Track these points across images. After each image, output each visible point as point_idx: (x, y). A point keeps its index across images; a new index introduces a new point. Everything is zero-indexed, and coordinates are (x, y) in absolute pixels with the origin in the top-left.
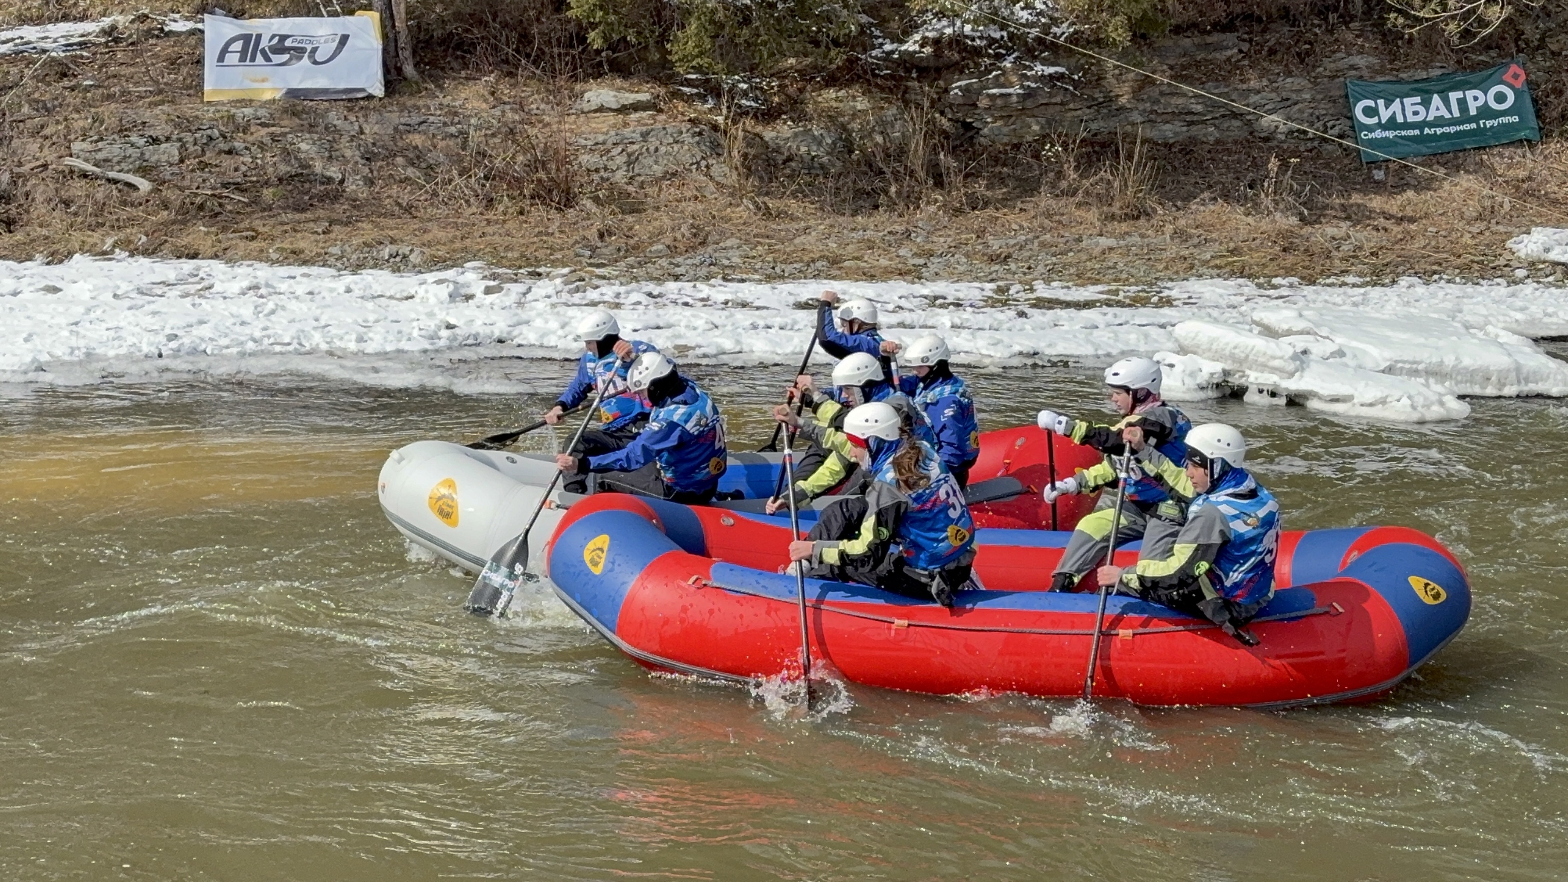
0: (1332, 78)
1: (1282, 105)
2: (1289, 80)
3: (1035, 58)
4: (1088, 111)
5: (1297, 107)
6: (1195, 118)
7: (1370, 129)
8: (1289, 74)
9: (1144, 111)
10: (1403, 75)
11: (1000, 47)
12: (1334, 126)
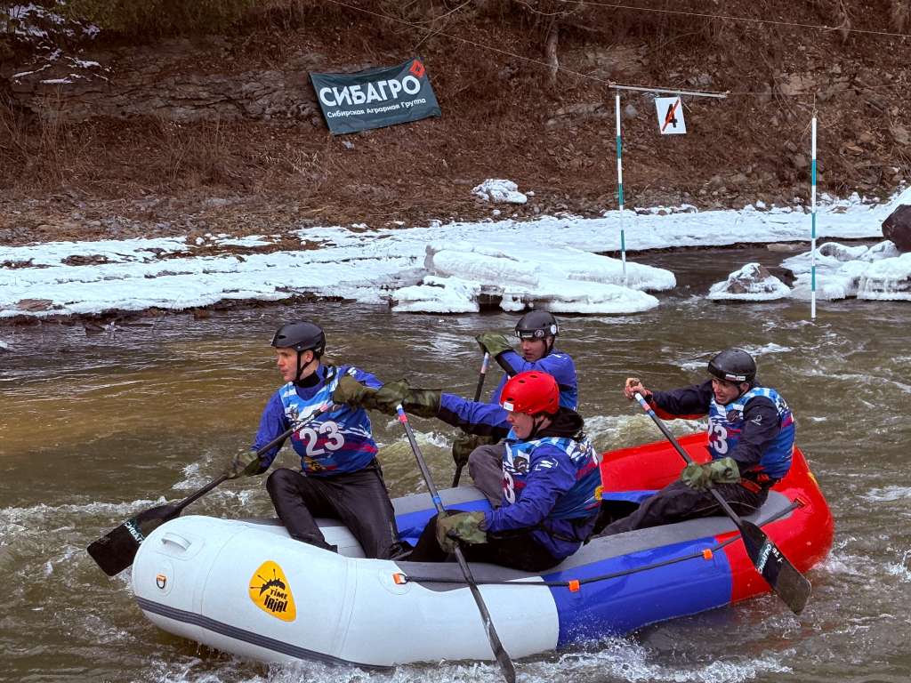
0: (297, 70)
1: (266, 92)
2: (267, 72)
3: (73, 54)
4: (122, 98)
5: (276, 94)
6: (202, 103)
7: (332, 109)
8: (267, 67)
9: (165, 97)
10: (345, 69)
11: (45, 44)
12: (304, 109)
